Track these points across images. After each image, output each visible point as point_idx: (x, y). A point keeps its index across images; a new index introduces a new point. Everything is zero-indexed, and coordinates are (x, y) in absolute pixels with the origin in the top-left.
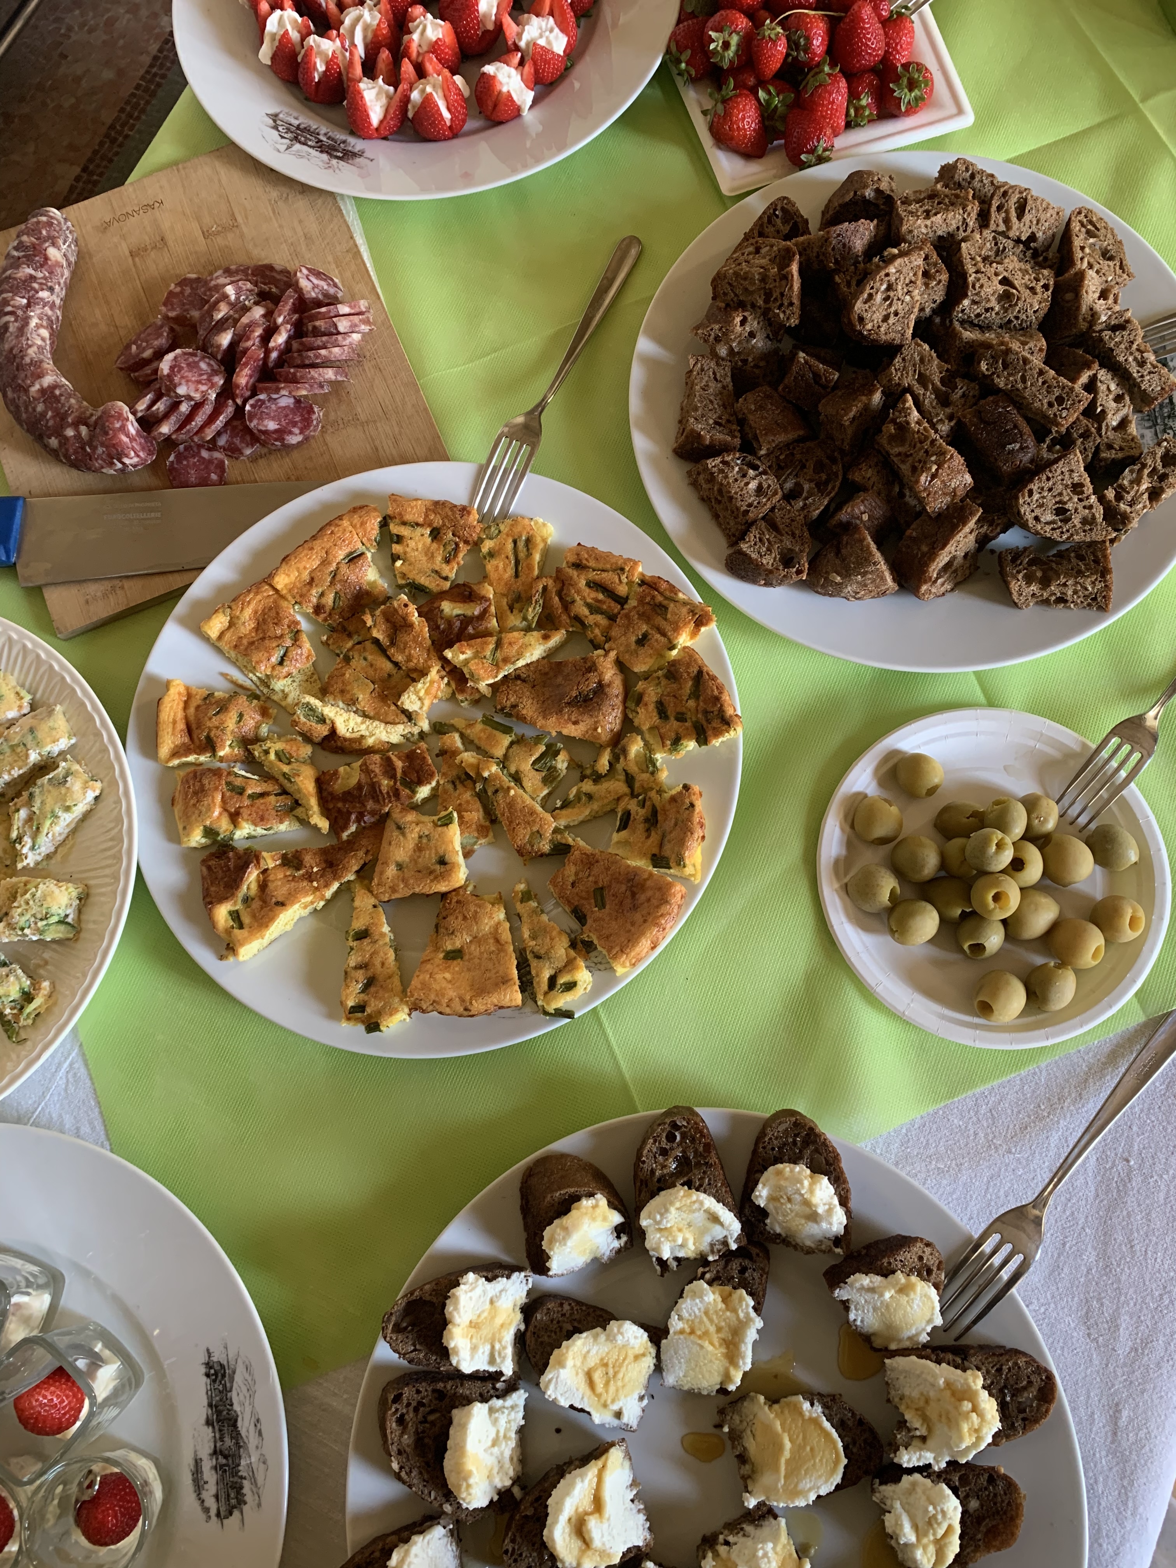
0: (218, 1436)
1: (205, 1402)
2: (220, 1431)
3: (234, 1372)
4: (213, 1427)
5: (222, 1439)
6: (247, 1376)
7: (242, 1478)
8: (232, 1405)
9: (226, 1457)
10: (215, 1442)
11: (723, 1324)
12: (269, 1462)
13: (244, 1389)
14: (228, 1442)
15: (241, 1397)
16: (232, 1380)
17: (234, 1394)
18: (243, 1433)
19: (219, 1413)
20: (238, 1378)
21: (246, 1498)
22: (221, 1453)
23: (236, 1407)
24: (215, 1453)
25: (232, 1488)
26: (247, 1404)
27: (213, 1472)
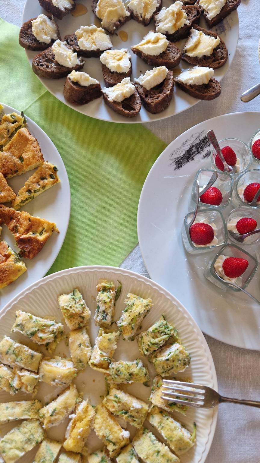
0: (194, 154)
1: (188, 163)
3: (176, 158)
4: (193, 157)
6: (174, 154)
7: (200, 141)
8: (184, 154)
9: (198, 149)
10: (196, 154)
11: (87, 35)
12: (192, 135)
13: (178, 153)
14: (194, 150)
15: (180, 152)
16: (178, 158)
17: (181, 155)
18: (189, 147)
19: (188, 157)
20: (176, 156)
21: (204, 136)
23: (184, 153)
24: (199, 153)
25: (204, 142)
26: (181, 150)
27: (204, 150)
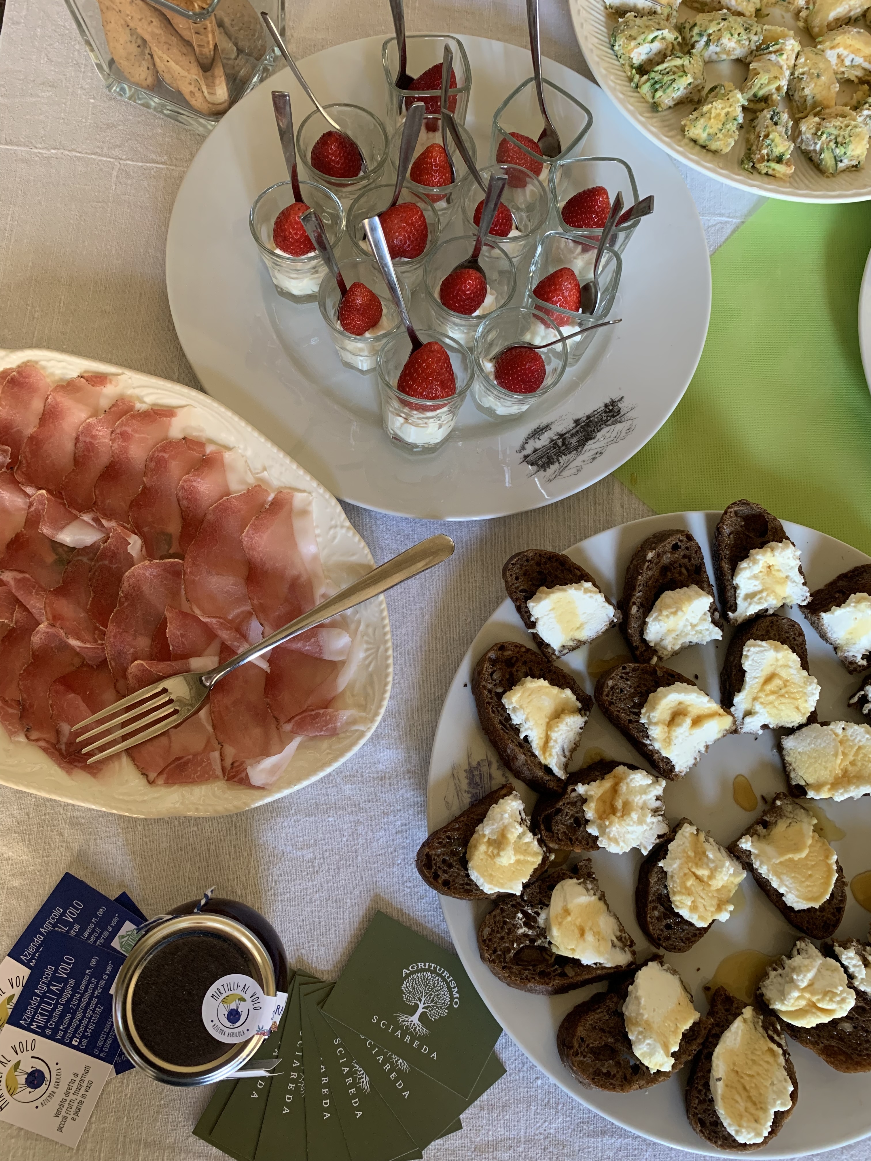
0: (574, 431)
1: (588, 412)
2: (577, 432)
3: (620, 422)
4: (576, 426)
5: (573, 435)
6: (624, 432)
7: (558, 460)
8: (599, 431)
9: (564, 444)
10: (568, 432)
12: (579, 473)
13: (614, 434)
14: (574, 440)
15: (608, 435)
16: (615, 423)
17: (605, 430)
18: (586, 448)
19: (588, 425)
20: (619, 427)
21: (548, 470)
22: (564, 440)
23: (599, 435)
24: (561, 435)
25: (548, 457)
26: (606, 441)
27: (549, 441)
